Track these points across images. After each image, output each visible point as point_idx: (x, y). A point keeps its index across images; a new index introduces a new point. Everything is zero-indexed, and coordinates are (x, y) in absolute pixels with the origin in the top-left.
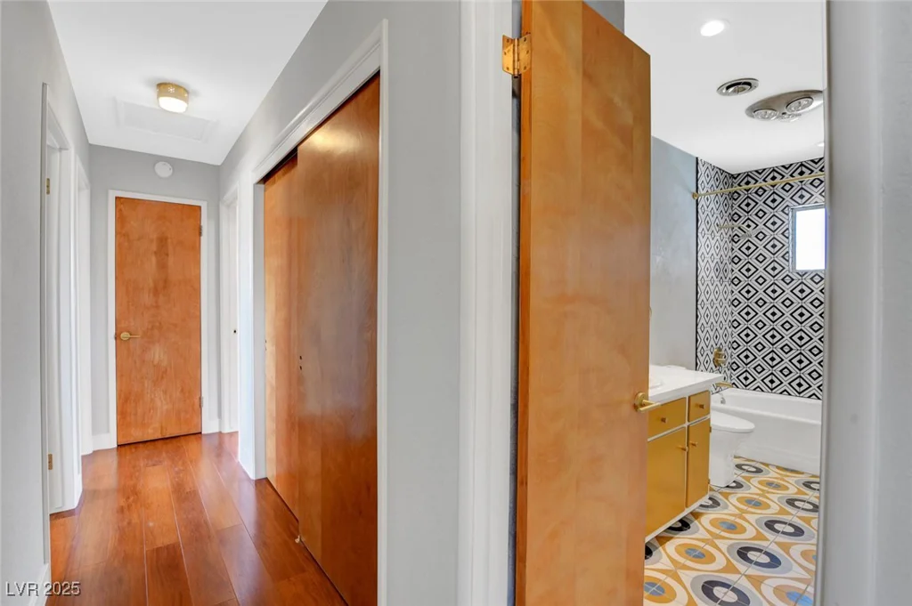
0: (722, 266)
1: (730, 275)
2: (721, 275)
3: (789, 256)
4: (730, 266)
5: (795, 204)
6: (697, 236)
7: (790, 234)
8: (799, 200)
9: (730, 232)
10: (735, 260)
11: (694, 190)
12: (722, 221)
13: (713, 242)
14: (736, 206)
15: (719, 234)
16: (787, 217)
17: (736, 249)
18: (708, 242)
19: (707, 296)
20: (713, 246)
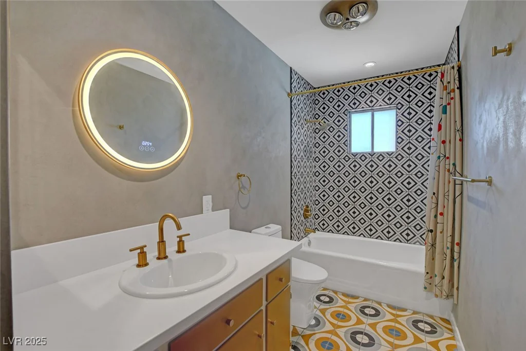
0: (308, 148)
1: (313, 155)
2: (308, 155)
3: (348, 143)
4: (314, 149)
5: (351, 109)
6: (291, 125)
7: (348, 128)
8: (353, 106)
9: (313, 126)
10: (316, 145)
11: (289, 92)
12: (308, 118)
13: (302, 131)
14: (317, 109)
15: (306, 126)
16: (346, 117)
17: (317, 138)
18: (299, 131)
19: (299, 170)
20: (303, 133)
